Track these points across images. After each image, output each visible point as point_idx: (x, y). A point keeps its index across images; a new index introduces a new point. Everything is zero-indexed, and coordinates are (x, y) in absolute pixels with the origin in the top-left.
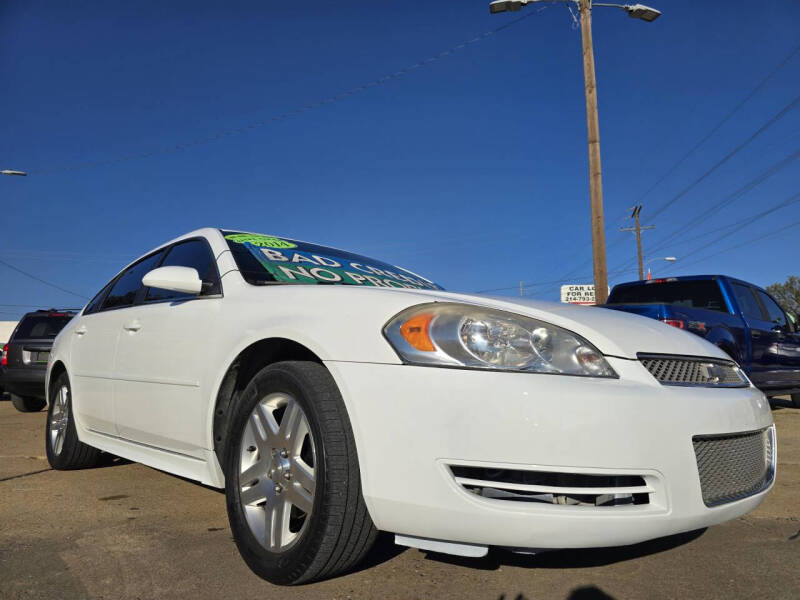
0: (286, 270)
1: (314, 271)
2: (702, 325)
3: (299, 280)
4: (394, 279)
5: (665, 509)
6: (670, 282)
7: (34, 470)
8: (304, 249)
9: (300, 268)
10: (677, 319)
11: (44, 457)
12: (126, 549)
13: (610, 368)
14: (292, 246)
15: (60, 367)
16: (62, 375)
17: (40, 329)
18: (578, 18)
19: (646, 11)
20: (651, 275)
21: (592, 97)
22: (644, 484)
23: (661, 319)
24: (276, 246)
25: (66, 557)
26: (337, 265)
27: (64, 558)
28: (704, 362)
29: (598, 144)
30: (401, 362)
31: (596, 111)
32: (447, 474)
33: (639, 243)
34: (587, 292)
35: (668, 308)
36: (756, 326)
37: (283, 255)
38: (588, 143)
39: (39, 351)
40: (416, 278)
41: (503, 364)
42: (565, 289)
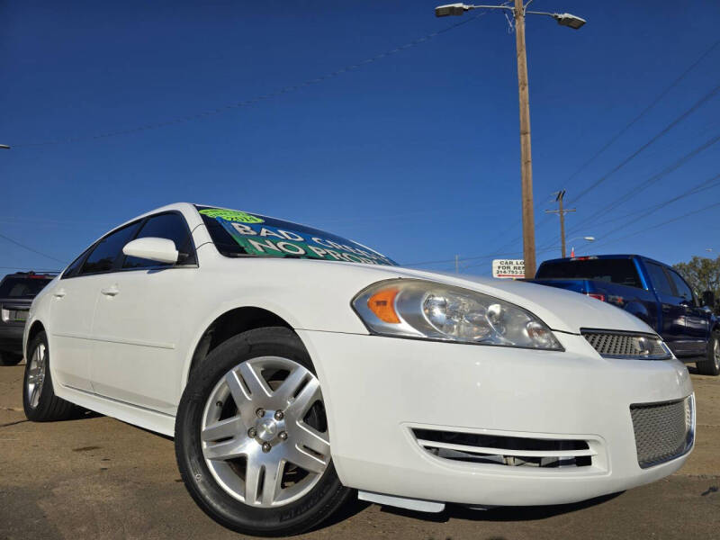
0: (255, 244)
1: (280, 244)
2: (620, 299)
3: (268, 254)
4: (352, 253)
5: (606, 470)
6: (591, 261)
7: (12, 422)
8: (271, 224)
9: (268, 242)
10: (599, 292)
11: (21, 409)
12: (100, 498)
13: (557, 342)
14: (260, 221)
15: (38, 327)
16: (40, 334)
17: (19, 289)
18: (514, 24)
19: (573, 19)
20: (573, 253)
21: (524, 94)
22: (587, 448)
23: (585, 293)
24: (245, 221)
25: (42, 505)
26: (300, 239)
27: (41, 506)
28: (635, 336)
29: (529, 136)
30: (368, 333)
31: (528, 106)
32: (410, 437)
33: (562, 223)
34: (517, 267)
35: (590, 283)
36: (667, 301)
37: (252, 229)
38: (520, 134)
39: (17, 310)
40: (370, 252)
41: (460, 336)
42: (496, 263)
